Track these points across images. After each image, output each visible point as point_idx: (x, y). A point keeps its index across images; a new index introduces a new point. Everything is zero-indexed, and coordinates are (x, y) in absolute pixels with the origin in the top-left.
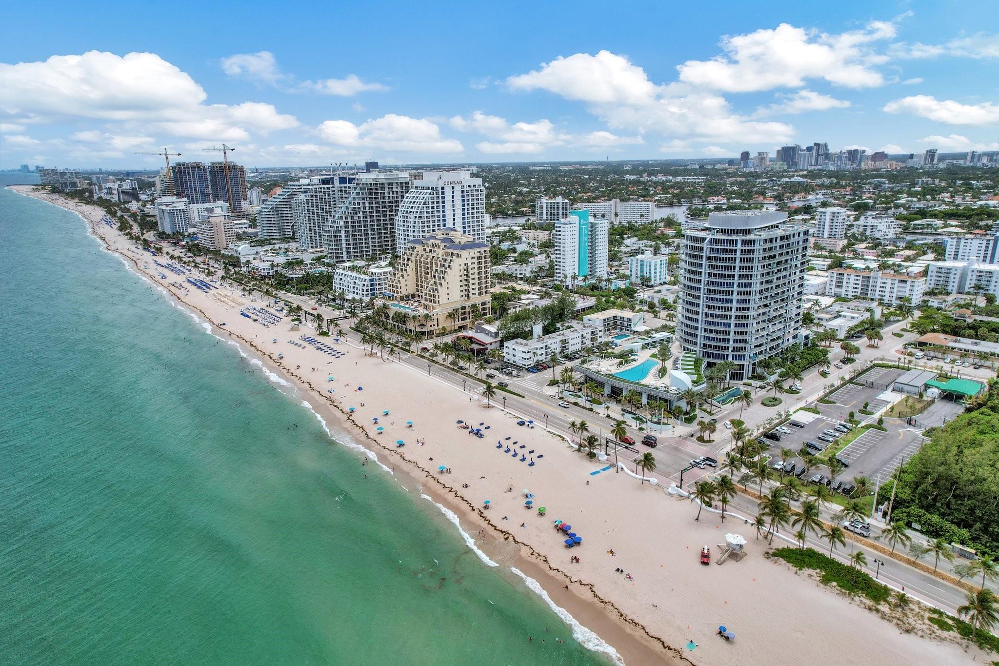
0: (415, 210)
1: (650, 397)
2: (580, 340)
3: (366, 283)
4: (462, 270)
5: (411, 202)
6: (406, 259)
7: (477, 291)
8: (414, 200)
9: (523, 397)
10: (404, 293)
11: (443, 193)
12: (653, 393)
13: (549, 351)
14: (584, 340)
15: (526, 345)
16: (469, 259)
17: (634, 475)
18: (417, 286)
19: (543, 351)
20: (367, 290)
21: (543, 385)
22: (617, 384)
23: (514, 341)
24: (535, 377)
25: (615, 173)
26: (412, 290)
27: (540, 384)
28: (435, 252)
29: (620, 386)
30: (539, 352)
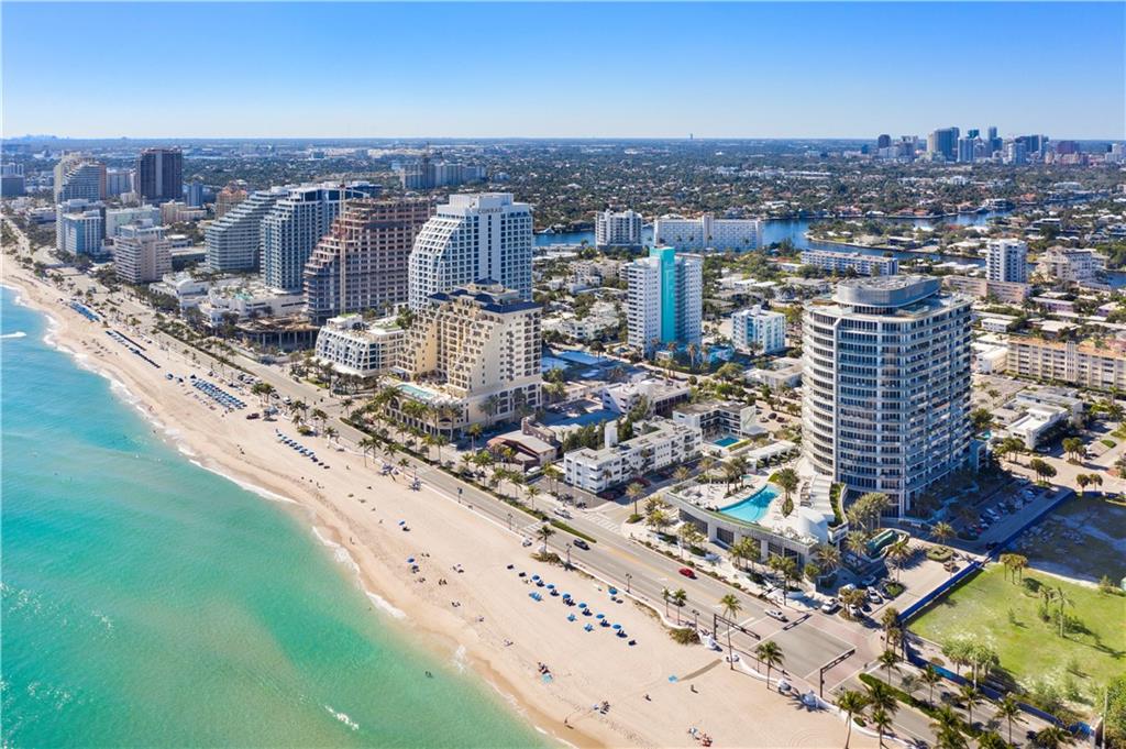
0: (438, 248)
1: (771, 547)
2: (669, 450)
3: (363, 350)
4: (504, 341)
5: (431, 236)
6: (425, 320)
7: (523, 370)
8: (435, 233)
9: (595, 542)
10: (421, 370)
11: (476, 225)
12: (775, 542)
13: (627, 467)
14: (676, 449)
15: (596, 458)
16: (514, 325)
17: (755, 673)
18: (439, 359)
19: (619, 467)
20: (365, 360)
21: (622, 522)
22: (726, 525)
23: (578, 453)
24: (608, 507)
25: (704, 162)
26: (431, 365)
27: (618, 520)
28: (466, 313)
29: (729, 529)
30: (612, 469)
